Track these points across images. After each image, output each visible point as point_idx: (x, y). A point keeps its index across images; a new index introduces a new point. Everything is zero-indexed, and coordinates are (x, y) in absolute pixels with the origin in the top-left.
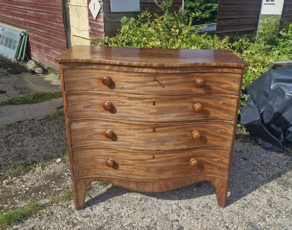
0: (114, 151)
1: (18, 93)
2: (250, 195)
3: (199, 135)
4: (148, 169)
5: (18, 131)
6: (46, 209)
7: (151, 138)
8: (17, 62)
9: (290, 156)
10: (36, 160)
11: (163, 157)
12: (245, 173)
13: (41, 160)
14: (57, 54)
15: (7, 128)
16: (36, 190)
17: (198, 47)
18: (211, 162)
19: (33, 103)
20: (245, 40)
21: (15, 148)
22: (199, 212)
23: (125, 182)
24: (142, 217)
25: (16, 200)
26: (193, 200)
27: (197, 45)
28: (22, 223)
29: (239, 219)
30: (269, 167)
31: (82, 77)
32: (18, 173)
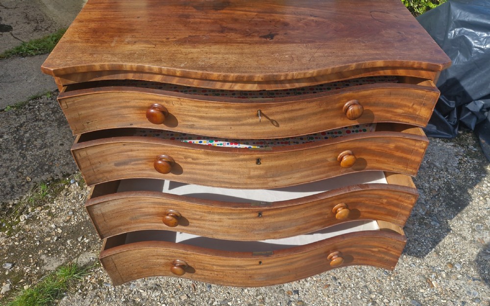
5: (35, 117)
6: (91, 275)
9: (463, 146)
10: (69, 171)
15: (16, 111)
16: (74, 233)
21: (33, 151)
25: (43, 257)
29: (391, 283)
30: (433, 171)
31: (104, 107)
32: (43, 198)
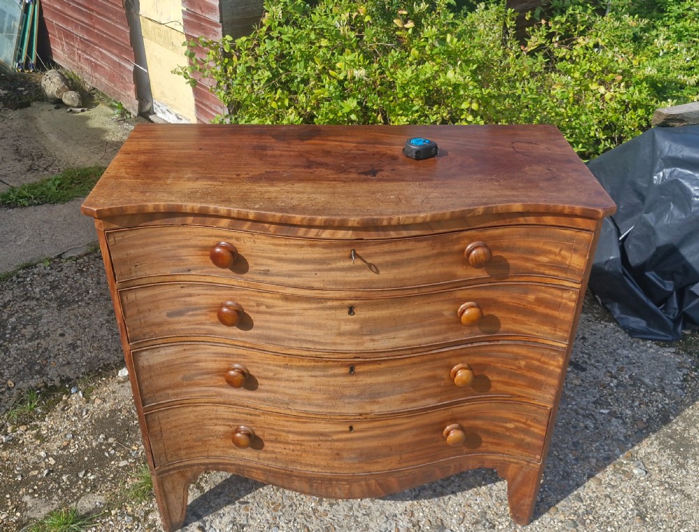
0: (251, 412)
2: (592, 483)
4: (338, 454)
5: (26, 294)
6: (96, 527)
7: (345, 387)
8: (20, 70)
9: (690, 354)
10: (71, 375)
11: (374, 428)
13: (81, 376)
14: (110, 58)
16: (73, 465)
17: (462, 71)
18: (499, 430)
19: (58, 201)
21: (20, 342)
25: (27, 498)
26: (450, 499)
27: (461, 66)
30: (639, 392)
31: (158, 246)
32: (29, 412)
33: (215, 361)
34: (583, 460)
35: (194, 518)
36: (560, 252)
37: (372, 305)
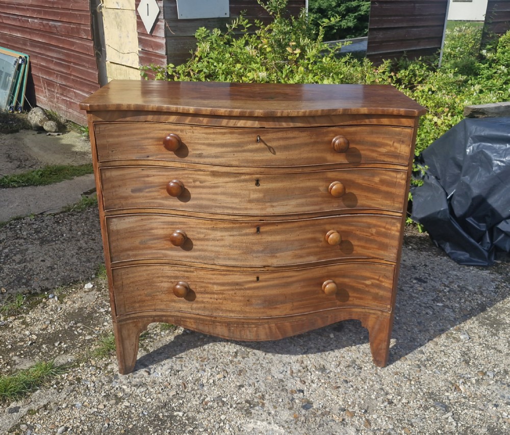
0: (188, 269)
1: (14, 167)
2: (430, 345)
3: (338, 238)
4: (248, 301)
5: (16, 235)
6: (68, 373)
7: (254, 244)
8: (11, 111)
9: (501, 274)
10: (49, 286)
11: (273, 279)
12: (420, 306)
13: (57, 286)
14: (82, 96)
16: (50, 340)
17: (334, 80)
18: (360, 286)
19: (40, 184)
20: (418, 66)
21: (11, 264)
22: (340, 376)
23: (207, 323)
24: (238, 384)
25: (15, 358)
26: (329, 354)
27: (333, 77)
28: (26, 398)
29: (411, 386)
30: (465, 294)
31: (128, 137)
32: (18, 308)
33: (163, 228)
34: (425, 331)
35: (142, 366)
36: (393, 144)
37: (272, 178)
